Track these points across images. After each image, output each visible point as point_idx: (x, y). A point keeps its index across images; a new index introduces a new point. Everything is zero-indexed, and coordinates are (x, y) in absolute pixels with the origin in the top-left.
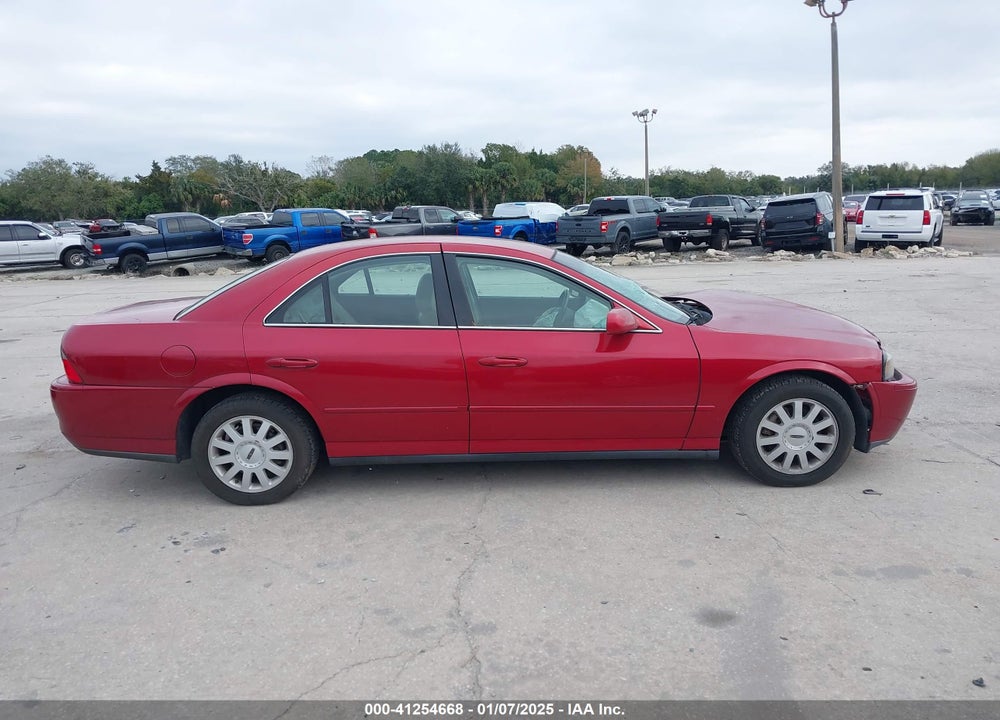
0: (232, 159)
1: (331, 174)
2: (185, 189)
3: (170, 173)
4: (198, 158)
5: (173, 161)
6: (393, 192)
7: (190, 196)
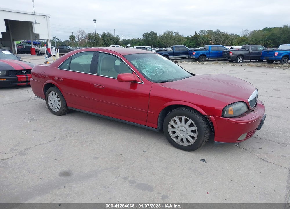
0: (217, 31)
1: (248, 35)
2: (202, 40)
3: (199, 35)
4: (208, 31)
5: (201, 31)
6: (267, 41)
7: (203, 42)
